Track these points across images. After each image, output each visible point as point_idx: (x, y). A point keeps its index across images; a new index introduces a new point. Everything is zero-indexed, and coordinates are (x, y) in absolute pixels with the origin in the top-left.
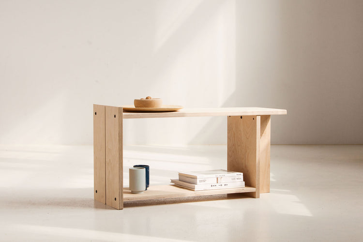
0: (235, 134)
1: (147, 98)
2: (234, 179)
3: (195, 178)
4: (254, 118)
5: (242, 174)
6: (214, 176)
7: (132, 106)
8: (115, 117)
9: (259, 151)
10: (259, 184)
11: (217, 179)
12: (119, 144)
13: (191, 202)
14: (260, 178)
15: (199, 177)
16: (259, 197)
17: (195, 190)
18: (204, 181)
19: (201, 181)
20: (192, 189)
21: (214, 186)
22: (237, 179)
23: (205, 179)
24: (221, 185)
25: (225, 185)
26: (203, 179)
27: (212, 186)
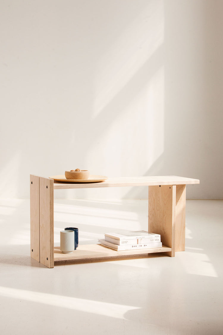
0: (154, 200)
1: (76, 170)
2: (153, 240)
3: (118, 239)
4: (170, 187)
5: (160, 235)
6: (135, 237)
7: (63, 177)
8: (47, 188)
9: (175, 215)
10: (174, 244)
11: (138, 240)
12: (50, 212)
13: (114, 260)
14: (175, 240)
15: (122, 239)
16: (174, 256)
17: (118, 250)
18: (126, 242)
19: (123, 243)
20: (115, 249)
21: (134, 246)
22: (155, 240)
23: (127, 241)
24: (141, 246)
25: (144, 246)
26: (125, 241)
27: (133, 246)
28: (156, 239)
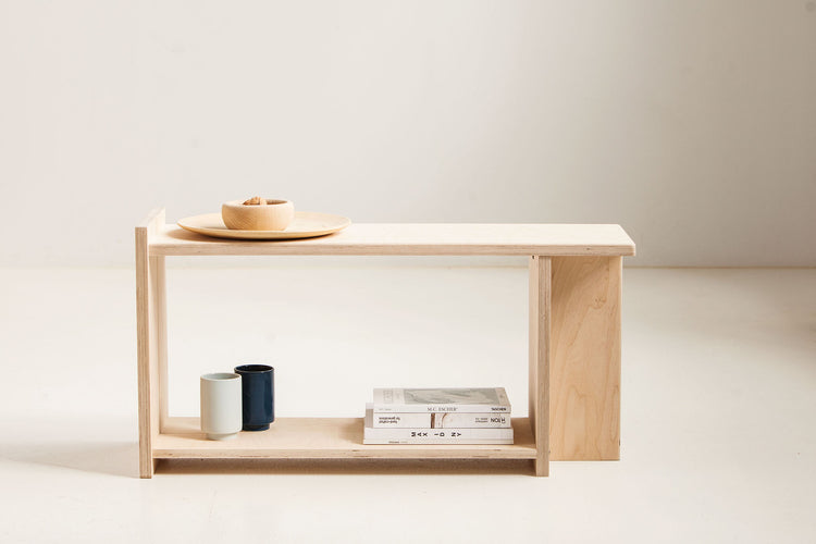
2: (484, 420)
6: (425, 407)
11: (433, 416)
16: (545, 474)
17: (364, 441)
18: (394, 420)
19: (383, 421)
21: (419, 434)
22: (493, 420)
23: (398, 415)
24: (442, 435)
25: (453, 434)
26: (393, 416)
27: (414, 434)
28: (494, 417)
